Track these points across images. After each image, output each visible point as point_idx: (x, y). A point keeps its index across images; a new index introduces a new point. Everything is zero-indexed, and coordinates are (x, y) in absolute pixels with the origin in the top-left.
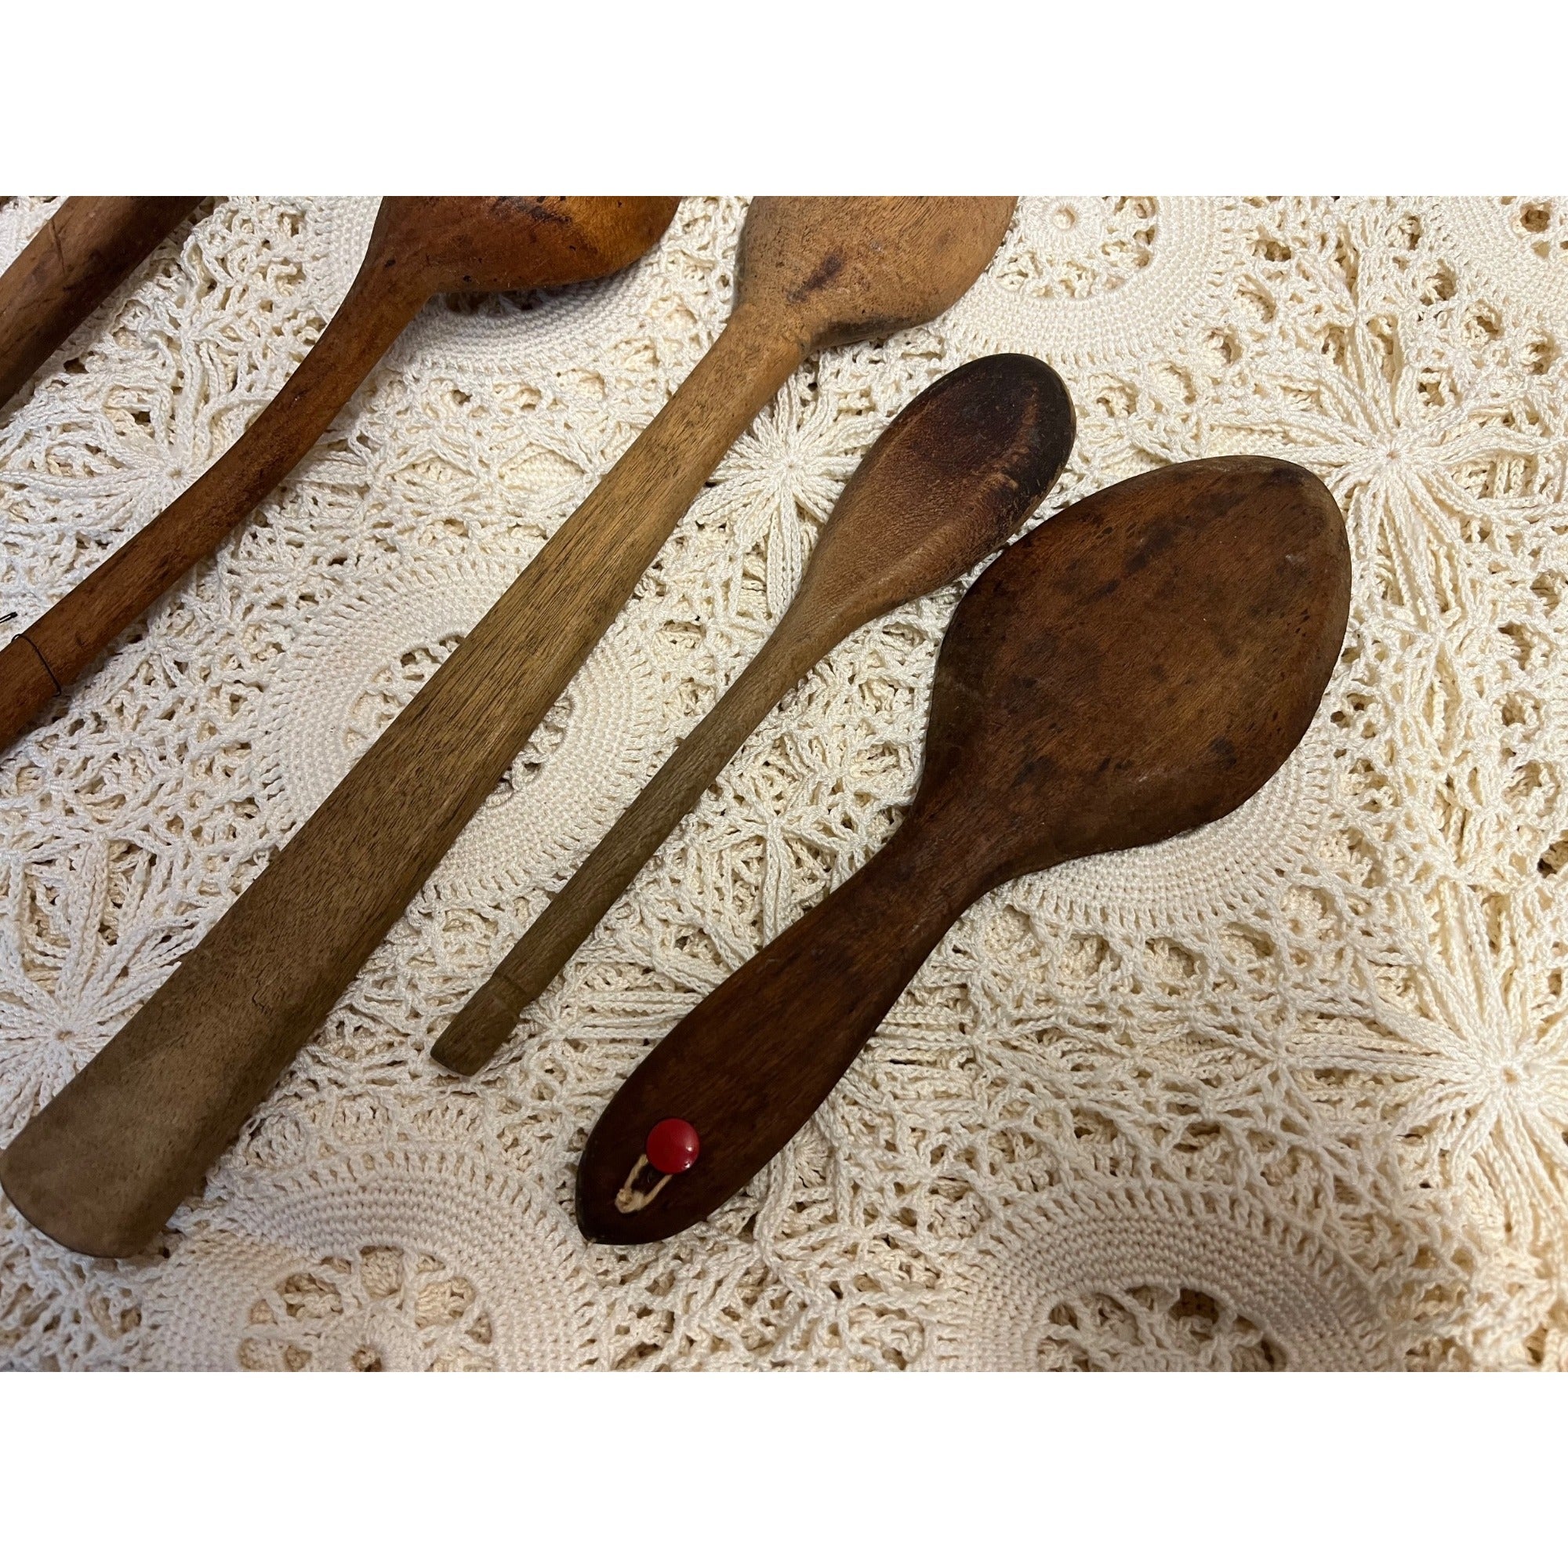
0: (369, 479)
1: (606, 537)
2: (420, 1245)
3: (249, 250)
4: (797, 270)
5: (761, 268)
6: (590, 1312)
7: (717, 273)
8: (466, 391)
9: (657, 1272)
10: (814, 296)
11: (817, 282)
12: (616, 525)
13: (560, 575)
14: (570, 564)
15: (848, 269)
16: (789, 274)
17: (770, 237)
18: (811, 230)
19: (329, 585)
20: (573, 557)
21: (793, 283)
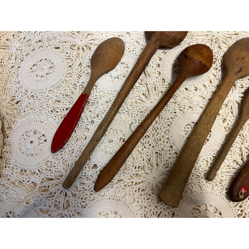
0: (176, 101)
1: (215, 108)
2: (209, 203)
3: (153, 70)
4: (236, 70)
5: (230, 70)
6: (233, 211)
7: (218, 70)
8: (187, 88)
9: (239, 205)
10: (239, 74)
11: (239, 72)
12: (216, 107)
13: (210, 114)
14: (211, 112)
15: (243, 70)
16: (235, 71)
17: (231, 65)
18: (237, 65)
19: (174, 116)
20: (211, 111)
21: (236, 72)
